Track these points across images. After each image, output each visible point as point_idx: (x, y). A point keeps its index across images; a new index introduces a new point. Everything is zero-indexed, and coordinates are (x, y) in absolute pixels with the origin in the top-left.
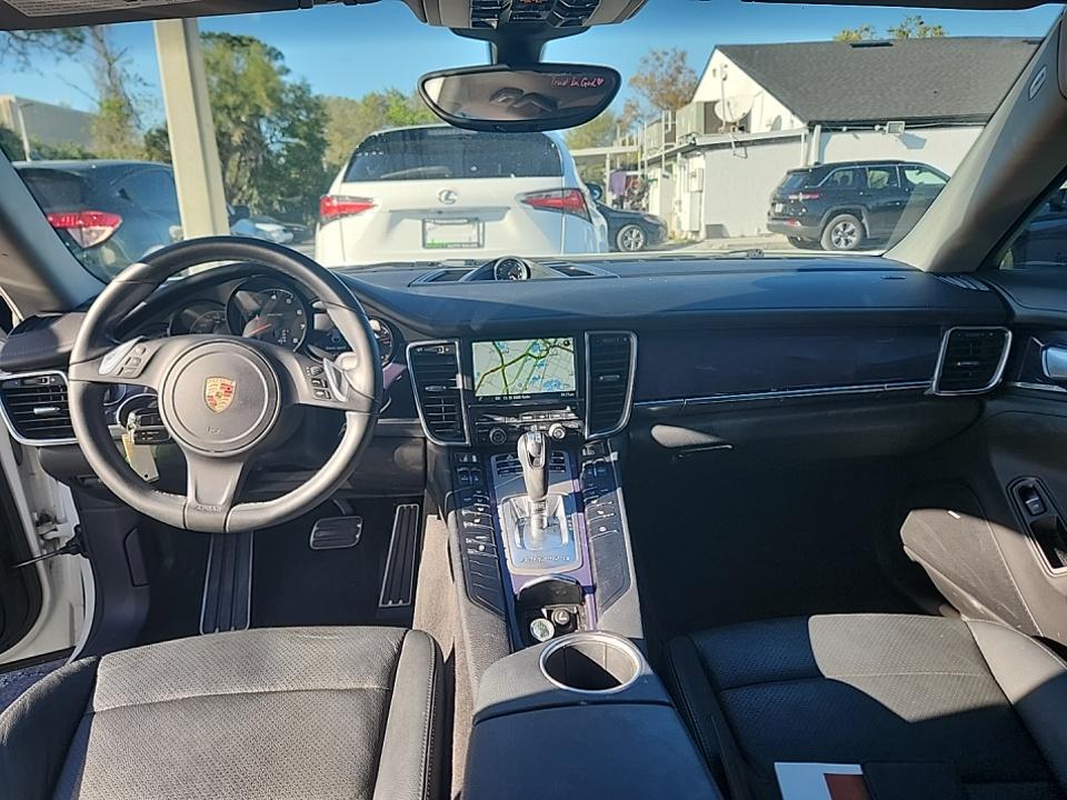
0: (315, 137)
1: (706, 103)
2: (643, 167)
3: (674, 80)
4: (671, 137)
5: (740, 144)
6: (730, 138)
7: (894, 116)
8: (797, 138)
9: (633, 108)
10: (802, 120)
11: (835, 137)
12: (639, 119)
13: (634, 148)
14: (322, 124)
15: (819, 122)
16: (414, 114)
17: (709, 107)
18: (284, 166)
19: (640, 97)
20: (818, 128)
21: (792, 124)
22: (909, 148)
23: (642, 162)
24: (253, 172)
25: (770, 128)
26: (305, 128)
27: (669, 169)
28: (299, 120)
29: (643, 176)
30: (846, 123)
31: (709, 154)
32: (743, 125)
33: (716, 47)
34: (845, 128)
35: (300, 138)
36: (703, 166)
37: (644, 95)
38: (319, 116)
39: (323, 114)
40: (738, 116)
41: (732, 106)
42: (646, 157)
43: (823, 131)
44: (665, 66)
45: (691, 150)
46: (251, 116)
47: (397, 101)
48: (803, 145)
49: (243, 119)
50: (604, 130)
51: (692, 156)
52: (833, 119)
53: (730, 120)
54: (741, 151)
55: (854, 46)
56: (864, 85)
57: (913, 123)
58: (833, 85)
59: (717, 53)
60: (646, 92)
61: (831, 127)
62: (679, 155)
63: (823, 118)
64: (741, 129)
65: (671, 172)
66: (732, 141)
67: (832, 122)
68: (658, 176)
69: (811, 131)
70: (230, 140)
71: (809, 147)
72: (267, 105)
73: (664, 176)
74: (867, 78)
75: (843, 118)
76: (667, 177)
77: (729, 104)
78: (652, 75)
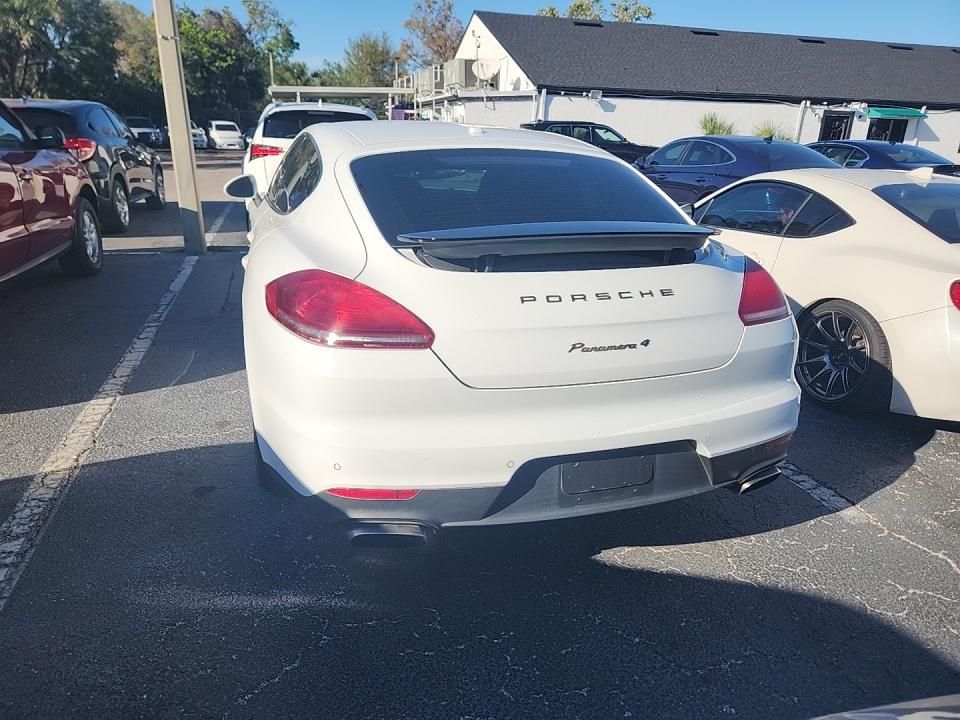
0: (108, 46)
1: (466, 61)
2: (418, 107)
3: (443, 26)
4: (439, 85)
5: (490, 99)
6: (482, 93)
7: (596, 86)
8: (529, 98)
9: (409, 47)
10: (535, 85)
11: (557, 100)
12: (414, 57)
13: (411, 91)
14: (114, 34)
15: (544, 87)
16: (207, 33)
17: (469, 63)
18: (75, 73)
19: (415, 39)
20: (544, 91)
21: (528, 87)
22: (605, 111)
23: (417, 103)
24: (42, 76)
25: (512, 86)
26: (97, 37)
27: (438, 111)
28: (89, 29)
29: (418, 115)
30: (564, 88)
31: (467, 104)
32: (494, 83)
33: (475, 12)
34: (563, 93)
35: (92, 47)
36: (463, 114)
37: (418, 37)
38: (111, 27)
39: (116, 25)
40: (488, 75)
41: (484, 67)
42: (421, 99)
43: (548, 93)
44: (435, 14)
45: (454, 100)
46: (39, 20)
47: (189, 18)
48: (533, 104)
49: (32, 23)
50: (383, 62)
51: (456, 104)
52: (555, 84)
53: (483, 78)
54: (490, 104)
55: (577, 24)
56: (579, 59)
57: (609, 92)
58: (558, 56)
59: (475, 17)
60: (419, 34)
61: (553, 91)
62: (446, 102)
63: (548, 83)
64: (492, 85)
65: (440, 113)
66: (484, 96)
67: (556, 88)
68: (430, 117)
69: (540, 92)
70: (18, 43)
71: (538, 105)
72: (56, 10)
73: (435, 118)
74: (582, 53)
75: (562, 84)
76: (437, 119)
77: (482, 65)
78: (424, 19)
